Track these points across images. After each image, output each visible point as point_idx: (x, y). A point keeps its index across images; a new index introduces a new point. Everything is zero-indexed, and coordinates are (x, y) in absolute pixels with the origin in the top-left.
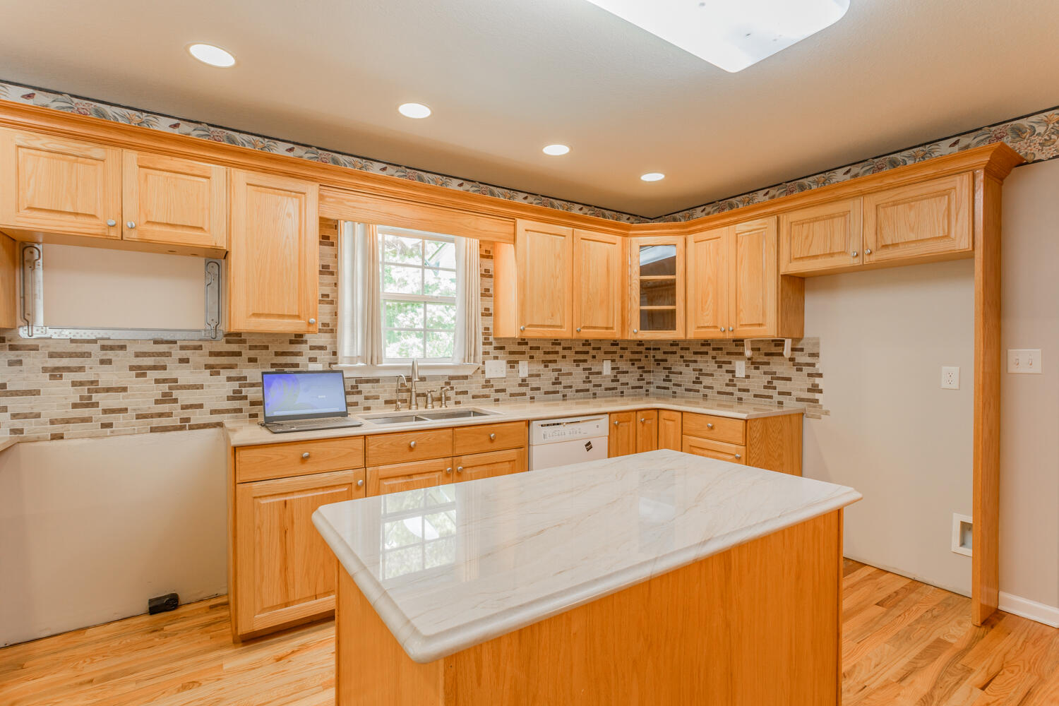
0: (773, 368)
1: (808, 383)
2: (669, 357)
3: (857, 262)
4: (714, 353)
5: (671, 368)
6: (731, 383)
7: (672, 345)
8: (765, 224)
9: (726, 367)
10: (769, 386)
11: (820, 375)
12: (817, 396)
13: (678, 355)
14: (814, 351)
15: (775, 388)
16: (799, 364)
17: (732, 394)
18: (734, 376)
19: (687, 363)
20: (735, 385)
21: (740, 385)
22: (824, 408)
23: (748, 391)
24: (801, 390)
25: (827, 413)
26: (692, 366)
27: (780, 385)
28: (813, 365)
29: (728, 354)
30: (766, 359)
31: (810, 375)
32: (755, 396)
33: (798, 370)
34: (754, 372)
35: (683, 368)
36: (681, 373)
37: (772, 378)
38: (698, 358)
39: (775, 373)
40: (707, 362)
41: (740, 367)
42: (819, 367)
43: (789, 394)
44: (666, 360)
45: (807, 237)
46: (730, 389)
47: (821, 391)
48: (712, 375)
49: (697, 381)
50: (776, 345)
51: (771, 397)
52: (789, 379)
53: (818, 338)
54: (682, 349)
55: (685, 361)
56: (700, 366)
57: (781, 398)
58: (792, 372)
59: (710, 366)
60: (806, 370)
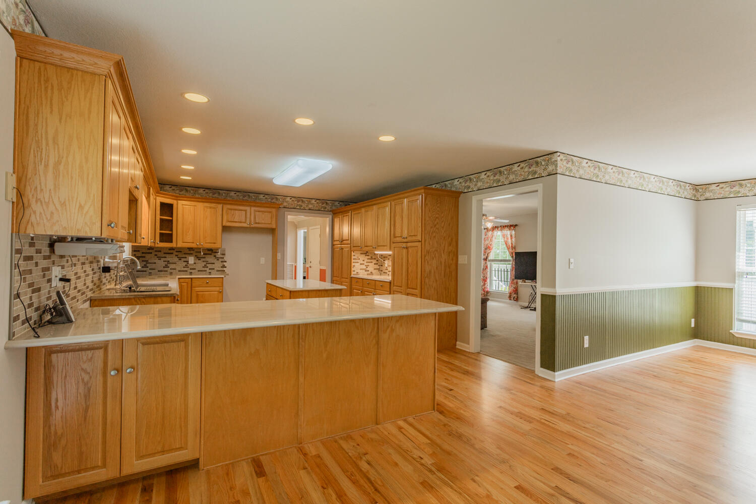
0: (207, 259)
1: (221, 264)
2: (146, 255)
3: (248, 226)
4: (177, 253)
5: (148, 261)
6: (186, 266)
7: (148, 249)
8: (218, 206)
9: (183, 260)
10: (205, 266)
12: (224, 269)
13: (153, 254)
14: (224, 253)
15: (207, 267)
16: (218, 258)
17: (187, 271)
18: (188, 263)
19: (160, 258)
20: (188, 267)
21: (190, 267)
22: (227, 273)
23: (195, 269)
24: (218, 267)
25: (228, 275)
26: (163, 259)
27: (210, 266)
28: (223, 258)
29: (185, 254)
30: (204, 256)
31: (222, 262)
32: (198, 271)
33: (217, 260)
34: (197, 261)
35: (157, 261)
36: (155, 263)
37: (206, 263)
38: (167, 256)
39: (208, 261)
40: (172, 257)
41: (191, 260)
42: (225, 259)
43: (214, 269)
44: (145, 257)
45: (233, 215)
46: (185, 269)
47: (226, 267)
48: (175, 263)
49: (166, 266)
50: (208, 251)
51: (206, 271)
52: (214, 263)
53: (225, 249)
54: (156, 251)
55: (158, 257)
56: (169, 259)
57: (210, 271)
58: (215, 261)
59: (176, 259)
60: (220, 260)
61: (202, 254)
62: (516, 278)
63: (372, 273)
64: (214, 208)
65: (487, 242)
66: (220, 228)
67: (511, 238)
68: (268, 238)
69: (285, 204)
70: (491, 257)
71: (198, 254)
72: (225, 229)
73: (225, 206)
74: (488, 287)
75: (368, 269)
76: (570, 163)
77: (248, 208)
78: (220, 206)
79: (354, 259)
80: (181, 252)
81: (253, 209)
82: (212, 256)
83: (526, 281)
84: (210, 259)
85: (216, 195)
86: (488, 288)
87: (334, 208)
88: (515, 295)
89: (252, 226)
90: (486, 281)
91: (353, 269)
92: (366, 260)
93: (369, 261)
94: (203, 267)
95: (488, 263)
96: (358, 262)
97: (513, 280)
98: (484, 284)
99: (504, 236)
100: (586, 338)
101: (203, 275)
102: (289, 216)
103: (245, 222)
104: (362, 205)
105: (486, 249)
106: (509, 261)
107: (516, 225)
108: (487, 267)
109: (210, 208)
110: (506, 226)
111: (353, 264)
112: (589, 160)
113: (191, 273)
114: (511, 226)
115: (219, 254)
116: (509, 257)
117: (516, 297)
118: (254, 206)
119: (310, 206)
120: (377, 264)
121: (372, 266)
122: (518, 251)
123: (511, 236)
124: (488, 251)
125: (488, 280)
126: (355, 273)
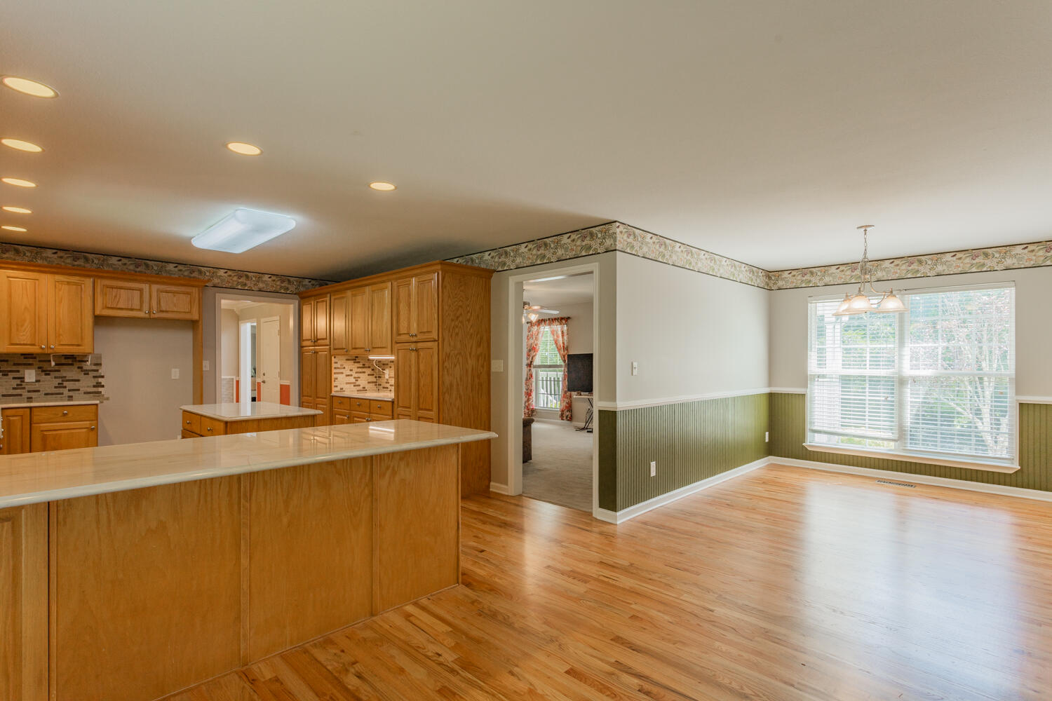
0: (63, 373)
1: (94, 382)
3: (147, 316)
6: (19, 387)
8: (83, 281)
9: (11, 375)
10: (60, 386)
11: (103, 377)
12: (100, 389)
14: (98, 362)
15: (65, 387)
16: (86, 370)
17: (21, 395)
18: (23, 382)
20: (24, 388)
21: (28, 388)
22: (105, 396)
23: (38, 391)
24: (88, 387)
25: (108, 399)
27: (70, 385)
28: (97, 371)
29: (15, 364)
30: (57, 368)
31: (94, 377)
32: (46, 394)
33: (86, 374)
34: (43, 377)
37: (62, 381)
39: (65, 377)
41: (30, 375)
42: (102, 372)
43: (79, 390)
45: (116, 296)
47: (103, 386)
50: (66, 358)
51: (62, 394)
52: (78, 380)
53: (101, 355)
57: (71, 393)
58: (81, 376)
60: (92, 374)
61: (53, 364)
62: (569, 390)
63: (364, 389)
64: (76, 284)
65: (531, 341)
66: (89, 321)
67: (563, 336)
68: (186, 338)
69: (216, 281)
70: (537, 361)
71: (45, 366)
72: (99, 321)
73: (100, 283)
74: (534, 403)
75: (357, 383)
76: (632, 237)
77: (145, 287)
78: (89, 282)
79: (335, 368)
80: (7, 361)
81: (155, 287)
82: (75, 368)
83: (582, 393)
84: (71, 373)
85: (81, 262)
86: (534, 405)
87: (302, 289)
88: (567, 413)
89: (153, 316)
90: (530, 395)
91: (334, 384)
92: (355, 370)
93: (360, 370)
94: (56, 387)
95: (533, 370)
96: (342, 373)
97: (565, 392)
98: (528, 400)
99: (553, 332)
100: (653, 464)
101: (56, 401)
102: (223, 301)
103: (140, 310)
104: (347, 286)
105: (530, 351)
106: (560, 366)
107: (569, 318)
108: (531, 376)
109: (68, 283)
110: (555, 319)
111: (334, 376)
112: (654, 234)
113: (31, 398)
114: (562, 319)
115: (89, 363)
116: (559, 361)
117: (569, 416)
118: (157, 283)
119: (261, 285)
120: (373, 375)
121: (364, 380)
122: (572, 352)
123: (563, 332)
124: (532, 353)
125: (533, 394)
126: (338, 389)
